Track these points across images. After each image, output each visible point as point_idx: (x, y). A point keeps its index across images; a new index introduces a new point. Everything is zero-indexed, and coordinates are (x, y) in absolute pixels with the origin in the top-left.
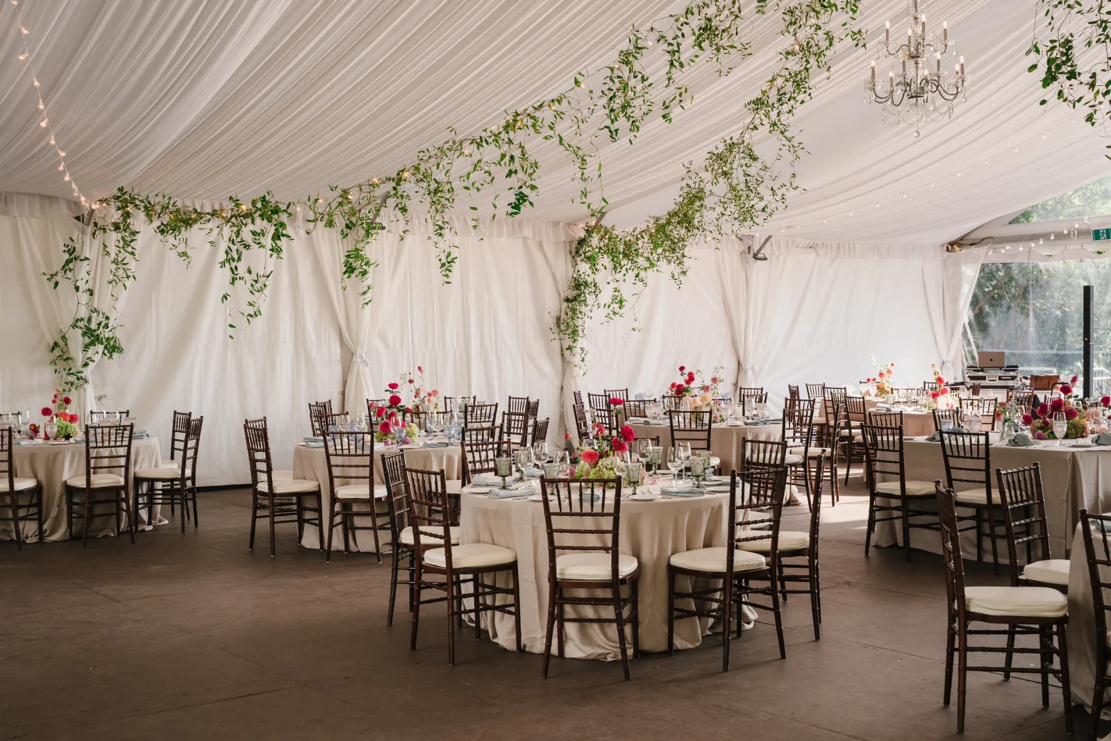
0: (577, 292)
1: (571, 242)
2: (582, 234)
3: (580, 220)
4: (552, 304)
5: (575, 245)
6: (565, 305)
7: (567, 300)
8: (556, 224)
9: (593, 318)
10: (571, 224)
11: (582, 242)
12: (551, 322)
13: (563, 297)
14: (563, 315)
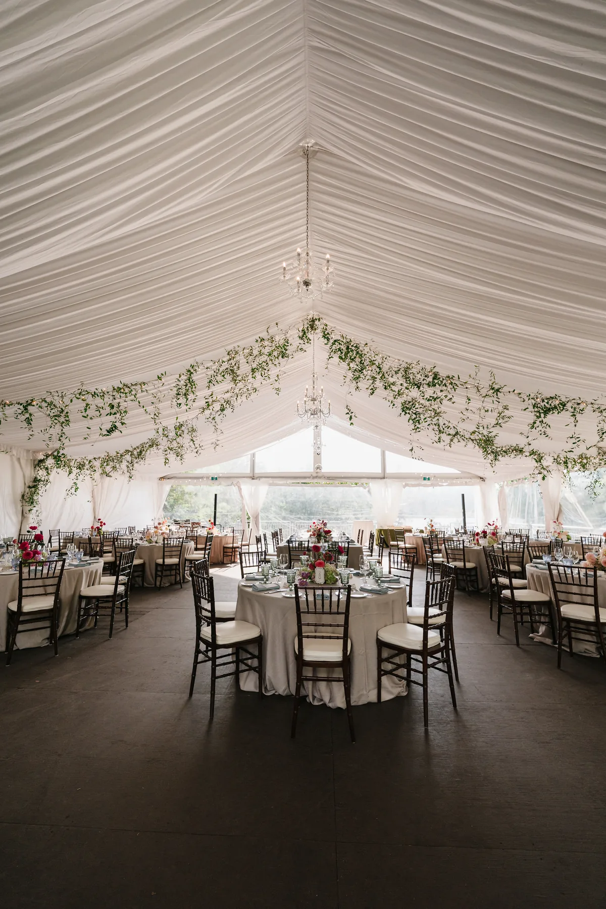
0: (35, 484)
1: (34, 460)
2: (42, 457)
3: (42, 451)
4: (20, 488)
5: (36, 462)
6: (28, 490)
7: (29, 487)
8: (28, 451)
9: (44, 497)
10: (36, 452)
11: (41, 461)
12: (19, 497)
13: (27, 485)
14: (26, 493)
